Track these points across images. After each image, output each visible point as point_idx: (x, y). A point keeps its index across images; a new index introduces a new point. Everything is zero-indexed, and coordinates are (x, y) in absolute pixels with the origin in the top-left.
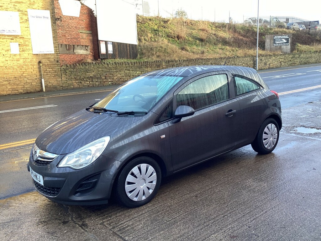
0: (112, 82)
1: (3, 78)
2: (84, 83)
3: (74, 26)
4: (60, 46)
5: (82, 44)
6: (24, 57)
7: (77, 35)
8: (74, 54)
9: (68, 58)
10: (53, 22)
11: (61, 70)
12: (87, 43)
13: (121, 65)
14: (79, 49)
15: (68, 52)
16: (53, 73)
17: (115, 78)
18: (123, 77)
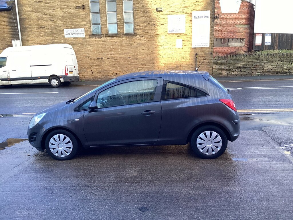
0: (261, 73)
1: (169, 66)
2: (233, 72)
3: (232, 21)
4: (215, 40)
5: (237, 37)
6: (185, 51)
7: (233, 30)
8: (228, 46)
9: (221, 51)
10: (212, 20)
11: (213, 61)
12: (242, 36)
13: (274, 56)
14: (233, 42)
15: (222, 45)
16: (206, 63)
17: (266, 69)
18: (274, 68)
